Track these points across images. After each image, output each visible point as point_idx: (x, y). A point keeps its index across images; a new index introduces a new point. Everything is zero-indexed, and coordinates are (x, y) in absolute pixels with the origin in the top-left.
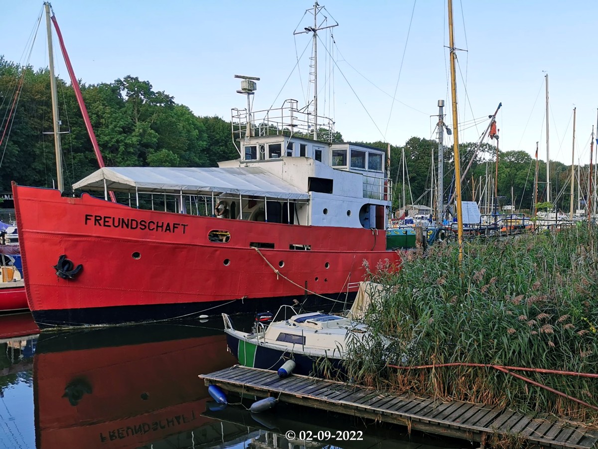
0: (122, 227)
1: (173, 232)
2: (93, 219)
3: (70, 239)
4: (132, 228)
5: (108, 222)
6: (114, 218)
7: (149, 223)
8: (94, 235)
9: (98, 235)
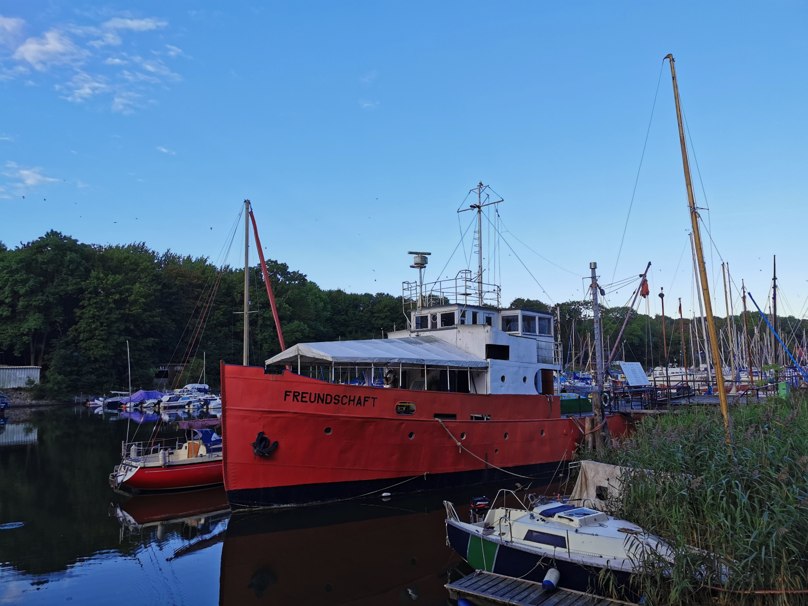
0: (318, 402)
1: (364, 405)
2: (292, 394)
3: (270, 415)
4: (326, 403)
5: (305, 397)
6: (311, 393)
7: (343, 397)
8: (292, 411)
9: (295, 411)
